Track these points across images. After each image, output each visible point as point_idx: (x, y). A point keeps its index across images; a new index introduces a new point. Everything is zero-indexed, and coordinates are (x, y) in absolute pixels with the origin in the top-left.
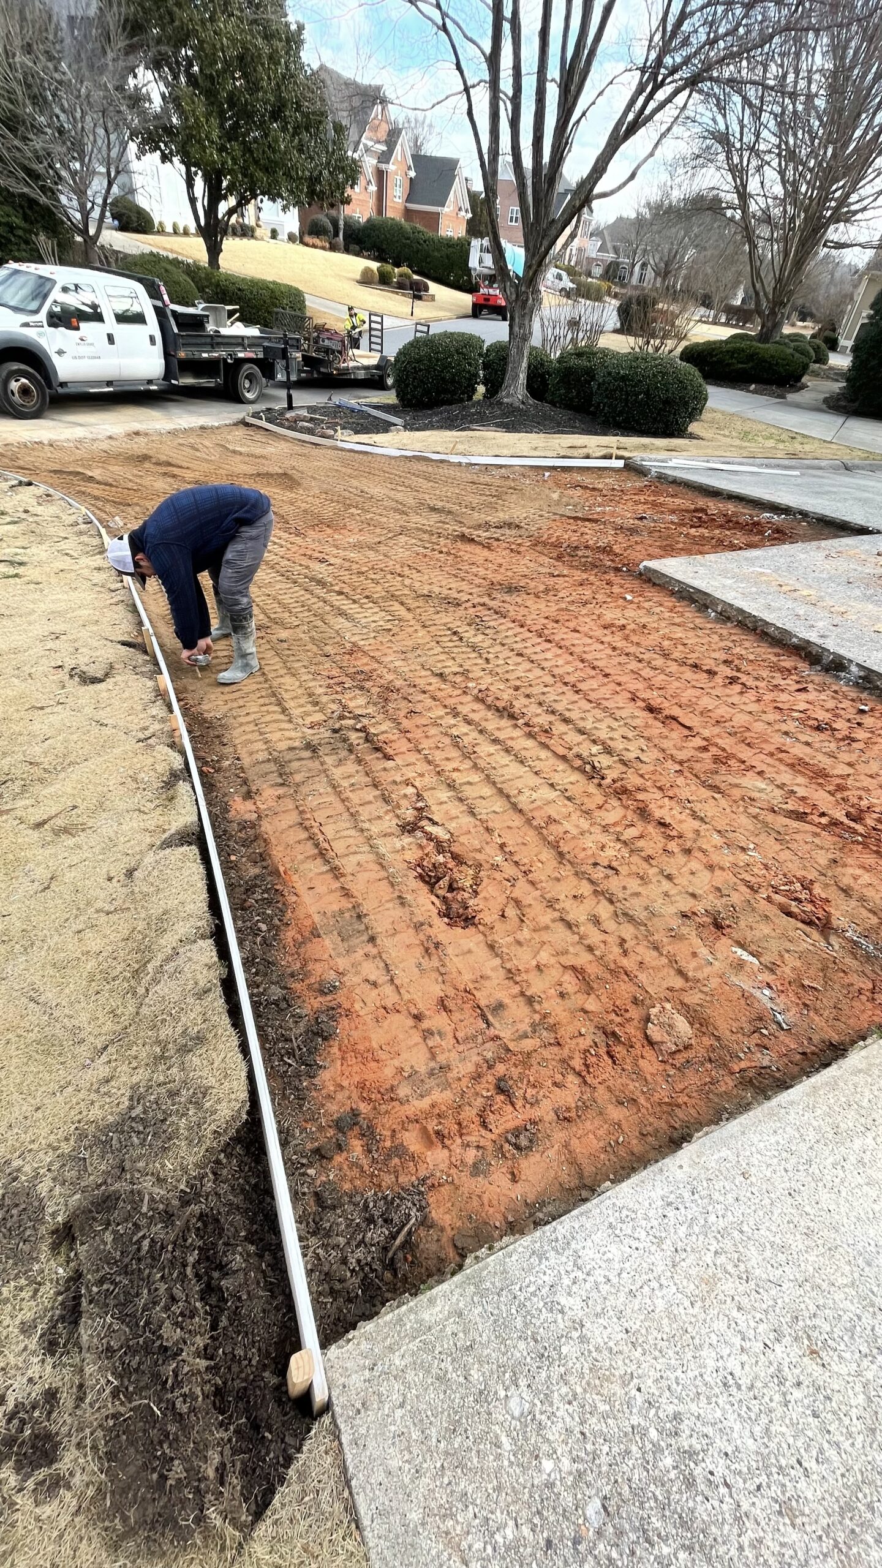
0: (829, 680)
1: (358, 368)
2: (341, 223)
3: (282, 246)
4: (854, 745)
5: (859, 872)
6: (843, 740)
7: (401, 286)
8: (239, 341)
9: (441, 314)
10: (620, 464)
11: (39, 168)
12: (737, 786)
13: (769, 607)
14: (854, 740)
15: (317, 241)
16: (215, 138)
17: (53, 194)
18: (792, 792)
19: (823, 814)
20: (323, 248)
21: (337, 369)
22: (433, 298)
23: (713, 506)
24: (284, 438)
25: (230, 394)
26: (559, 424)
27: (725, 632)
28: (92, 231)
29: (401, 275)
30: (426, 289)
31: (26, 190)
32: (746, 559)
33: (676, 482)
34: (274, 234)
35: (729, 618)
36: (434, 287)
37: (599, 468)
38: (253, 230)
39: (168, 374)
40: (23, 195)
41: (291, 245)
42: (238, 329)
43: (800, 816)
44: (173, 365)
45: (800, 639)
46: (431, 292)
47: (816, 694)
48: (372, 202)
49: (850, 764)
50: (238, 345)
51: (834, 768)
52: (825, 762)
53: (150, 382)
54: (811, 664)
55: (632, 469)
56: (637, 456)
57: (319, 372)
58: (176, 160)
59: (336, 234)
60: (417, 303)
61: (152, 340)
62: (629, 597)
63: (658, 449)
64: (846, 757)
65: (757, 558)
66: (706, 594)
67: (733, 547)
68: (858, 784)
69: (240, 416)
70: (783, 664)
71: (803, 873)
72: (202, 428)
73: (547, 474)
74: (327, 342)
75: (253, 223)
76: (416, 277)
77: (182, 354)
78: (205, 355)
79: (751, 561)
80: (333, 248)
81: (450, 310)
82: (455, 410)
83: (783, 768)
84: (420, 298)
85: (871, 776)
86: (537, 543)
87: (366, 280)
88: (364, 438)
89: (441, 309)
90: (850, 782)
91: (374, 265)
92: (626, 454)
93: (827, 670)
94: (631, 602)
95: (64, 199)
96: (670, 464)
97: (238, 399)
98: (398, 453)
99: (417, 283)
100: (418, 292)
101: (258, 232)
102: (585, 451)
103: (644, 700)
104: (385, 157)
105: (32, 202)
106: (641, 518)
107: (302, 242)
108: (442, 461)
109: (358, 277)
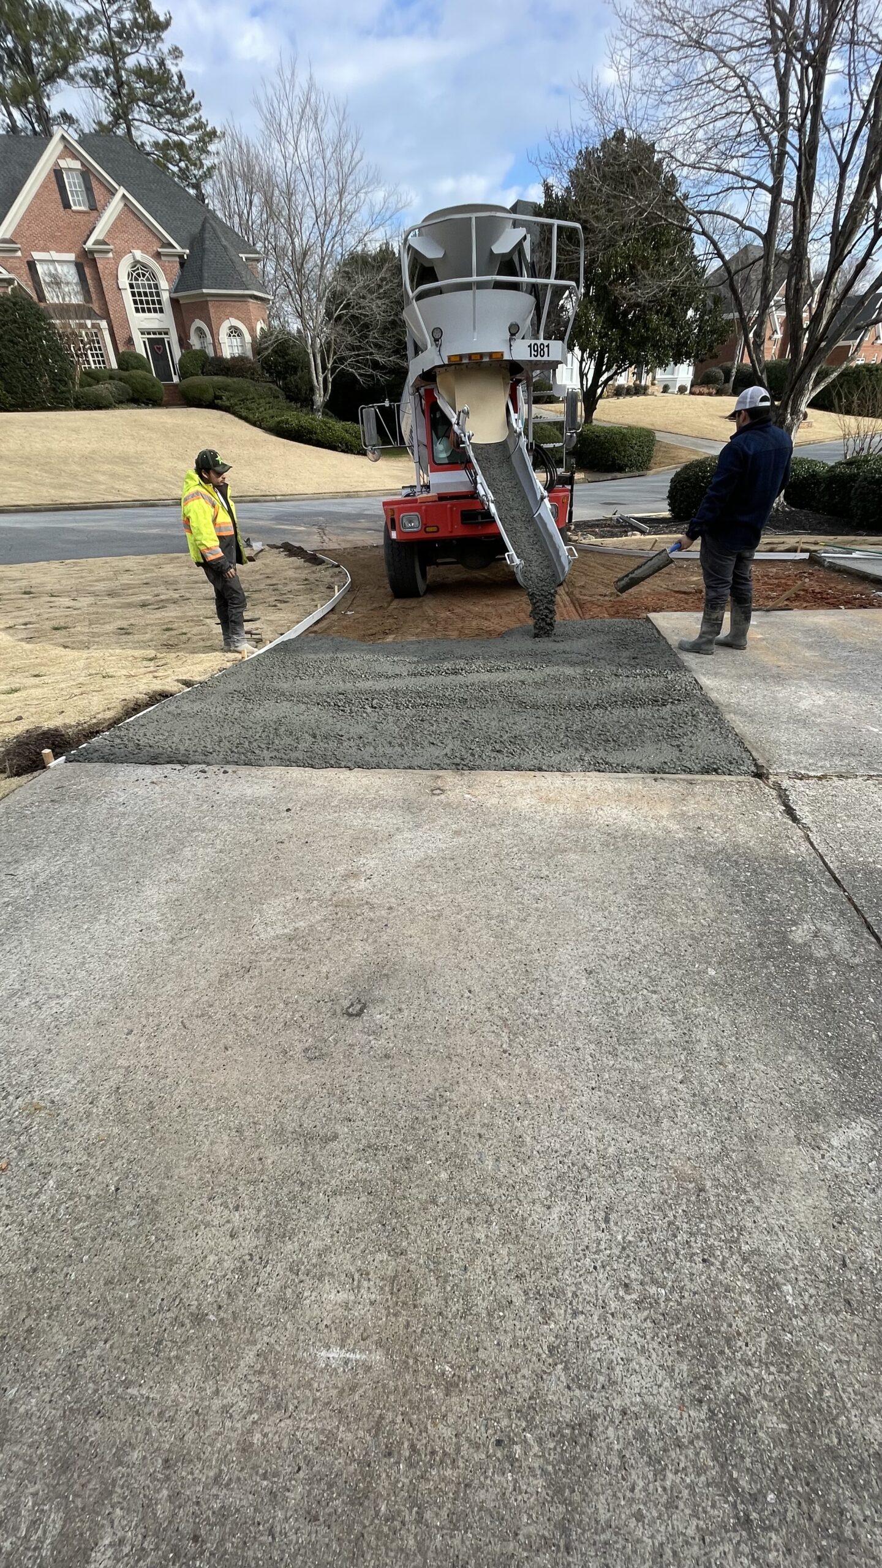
3: (673, 399)
10: (806, 556)
15: (706, 390)
20: (710, 394)
34: (666, 389)
41: (682, 396)
48: (775, 349)
55: (814, 560)
56: (824, 550)
80: (719, 393)
92: (813, 548)
96: (850, 555)
101: (651, 390)
107: (692, 393)
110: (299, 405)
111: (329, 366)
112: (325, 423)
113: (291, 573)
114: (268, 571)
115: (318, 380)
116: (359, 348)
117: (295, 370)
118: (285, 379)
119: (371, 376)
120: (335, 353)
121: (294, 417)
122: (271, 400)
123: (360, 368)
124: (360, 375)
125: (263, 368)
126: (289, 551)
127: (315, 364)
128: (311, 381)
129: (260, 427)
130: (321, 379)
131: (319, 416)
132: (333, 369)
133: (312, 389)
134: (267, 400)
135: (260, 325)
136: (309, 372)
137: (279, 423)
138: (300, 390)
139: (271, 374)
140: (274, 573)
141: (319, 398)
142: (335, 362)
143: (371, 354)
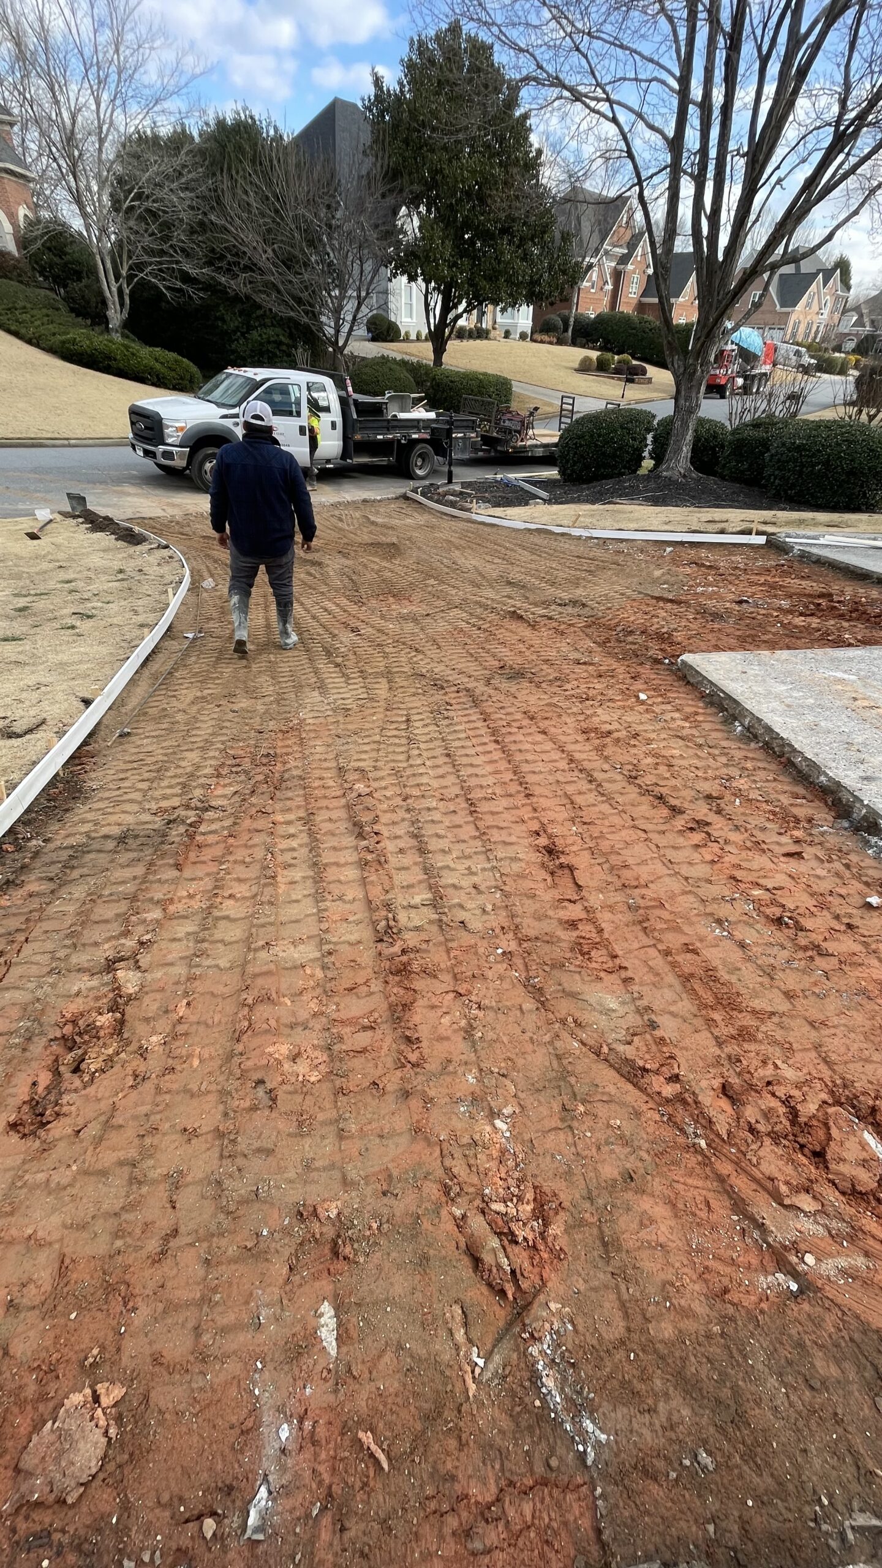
0: (850, 844)
1: (536, 446)
2: (572, 320)
3: (515, 345)
4: (819, 962)
5: (660, 1211)
6: (805, 949)
7: (617, 371)
8: (416, 424)
9: (654, 395)
10: (762, 540)
11: (305, 295)
12: (573, 995)
13: (814, 728)
14: (824, 954)
15: (546, 338)
16: (447, 256)
17: (315, 316)
18: (653, 1025)
19: (675, 1078)
20: (551, 343)
21: (514, 447)
22: (650, 380)
23: (849, 591)
24: (430, 510)
25: (401, 471)
26: (718, 498)
27: (738, 754)
28: (341, 343)
29: (619, 362)
30: (644, 372)
31: (292, 314)
32: (832, 660)
33: (820, 562)
34: (507, 334)
35: (755, 737)
36: (652, 371)
37: (734, 545)
38: (487, 332)
39: (345, 454)
40: (290, 319)
41: (521, 343)
42: (420, 413)
43: (634, 1074)
44: (349, 446)
45: (830, 779)
46: (648, 375)
47: (814, 863)
48: (606, 300)
49: (789, 995)
50: (413, 427)
51: (755, 995)
52: (747, 979)
53: (328, 461)
54: (838, 817)
55: (775, 546)
56: (782, 533)
57: (496, 451)
58: (420, 279)
59: (566, 330)
60: (630, 385)
61: (334, 425)
62: (643, 696)
63: (816, 524)
64: (791, 980)
65: (851, 660)
66: (735, 701)
67: (840, 643)
68: (779, 1035)
69: (403, 491)
70: (796, 811)
71: (558, 1185)
72: (365, 501)
73: (669, 549)
74: (507, 423)
75: (490, 327)
76: (634, 362)
77: (358, 437)
78: (380, 437)
79: (836, 663)
80: (560, 342)
81: (664, 391)
82: (608, 484)
83: (671, 979)
84: (632, 381)
85: (811, 1024)
86: (594, 622)
87: (584, 367)
88: (498, 511)
89: (656, 390)
90: (768, 1027)
91: (594, 355)
92: (770, 529)
93: (856, 829)
94: (643, 703)
95: (323, 319)
96: (822, 541)
97: (409, 475)
98: (522, 525)
99: (635, 367)
100: (632, 375)
101: (492, 334)
102: (723, 525)
103: (550, 837)
104: (624, 260)
105: (297, 324)
106: (740, 602)
107: (533, 340)
108: (563, 534)
109: (576, 365)
110: (89, 322)
111: (124, 273)
112: (127, 347)
113: (97, 560)
114: (61, 556)
115: (110, 289)
116: (162, 253)
117: (78, 275)
118: (65, 286)
119: (180, 290)
120: (130, 257)
121: (82, 335)
122: (50, 312)
123: (164, 279)
124: (168, 288)
125: (34, 269)
126: (92, 522)
127: (103, 268)
128: (101, 293)
129: (38, 346)
130: (114, 289)
131: (117, 337)
132: (130, 278)
133: (104, 303)
134: (45, 311)
135: (22, 211)
136: (98, 280)
137: (64, 342)
138: (88, 302)
139: (46, 278)
140: (70, 559)
141: (116, 316)
142: (130, 268)
143: (177, 262)
